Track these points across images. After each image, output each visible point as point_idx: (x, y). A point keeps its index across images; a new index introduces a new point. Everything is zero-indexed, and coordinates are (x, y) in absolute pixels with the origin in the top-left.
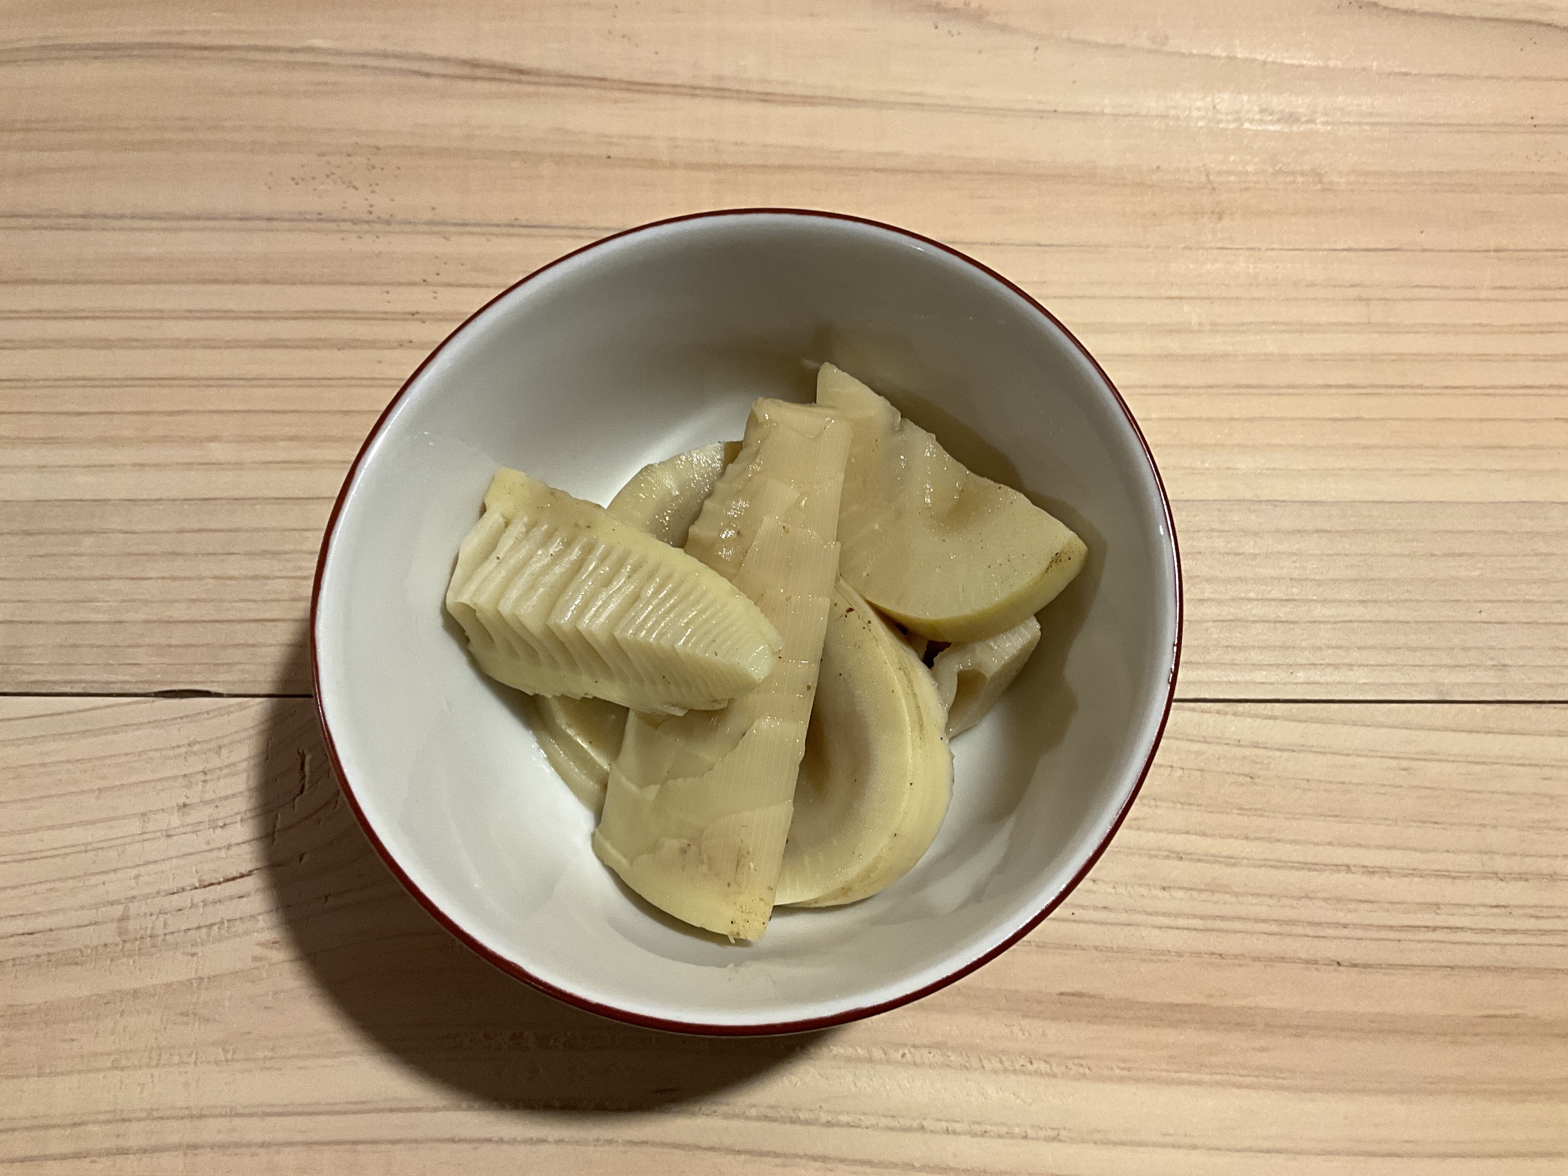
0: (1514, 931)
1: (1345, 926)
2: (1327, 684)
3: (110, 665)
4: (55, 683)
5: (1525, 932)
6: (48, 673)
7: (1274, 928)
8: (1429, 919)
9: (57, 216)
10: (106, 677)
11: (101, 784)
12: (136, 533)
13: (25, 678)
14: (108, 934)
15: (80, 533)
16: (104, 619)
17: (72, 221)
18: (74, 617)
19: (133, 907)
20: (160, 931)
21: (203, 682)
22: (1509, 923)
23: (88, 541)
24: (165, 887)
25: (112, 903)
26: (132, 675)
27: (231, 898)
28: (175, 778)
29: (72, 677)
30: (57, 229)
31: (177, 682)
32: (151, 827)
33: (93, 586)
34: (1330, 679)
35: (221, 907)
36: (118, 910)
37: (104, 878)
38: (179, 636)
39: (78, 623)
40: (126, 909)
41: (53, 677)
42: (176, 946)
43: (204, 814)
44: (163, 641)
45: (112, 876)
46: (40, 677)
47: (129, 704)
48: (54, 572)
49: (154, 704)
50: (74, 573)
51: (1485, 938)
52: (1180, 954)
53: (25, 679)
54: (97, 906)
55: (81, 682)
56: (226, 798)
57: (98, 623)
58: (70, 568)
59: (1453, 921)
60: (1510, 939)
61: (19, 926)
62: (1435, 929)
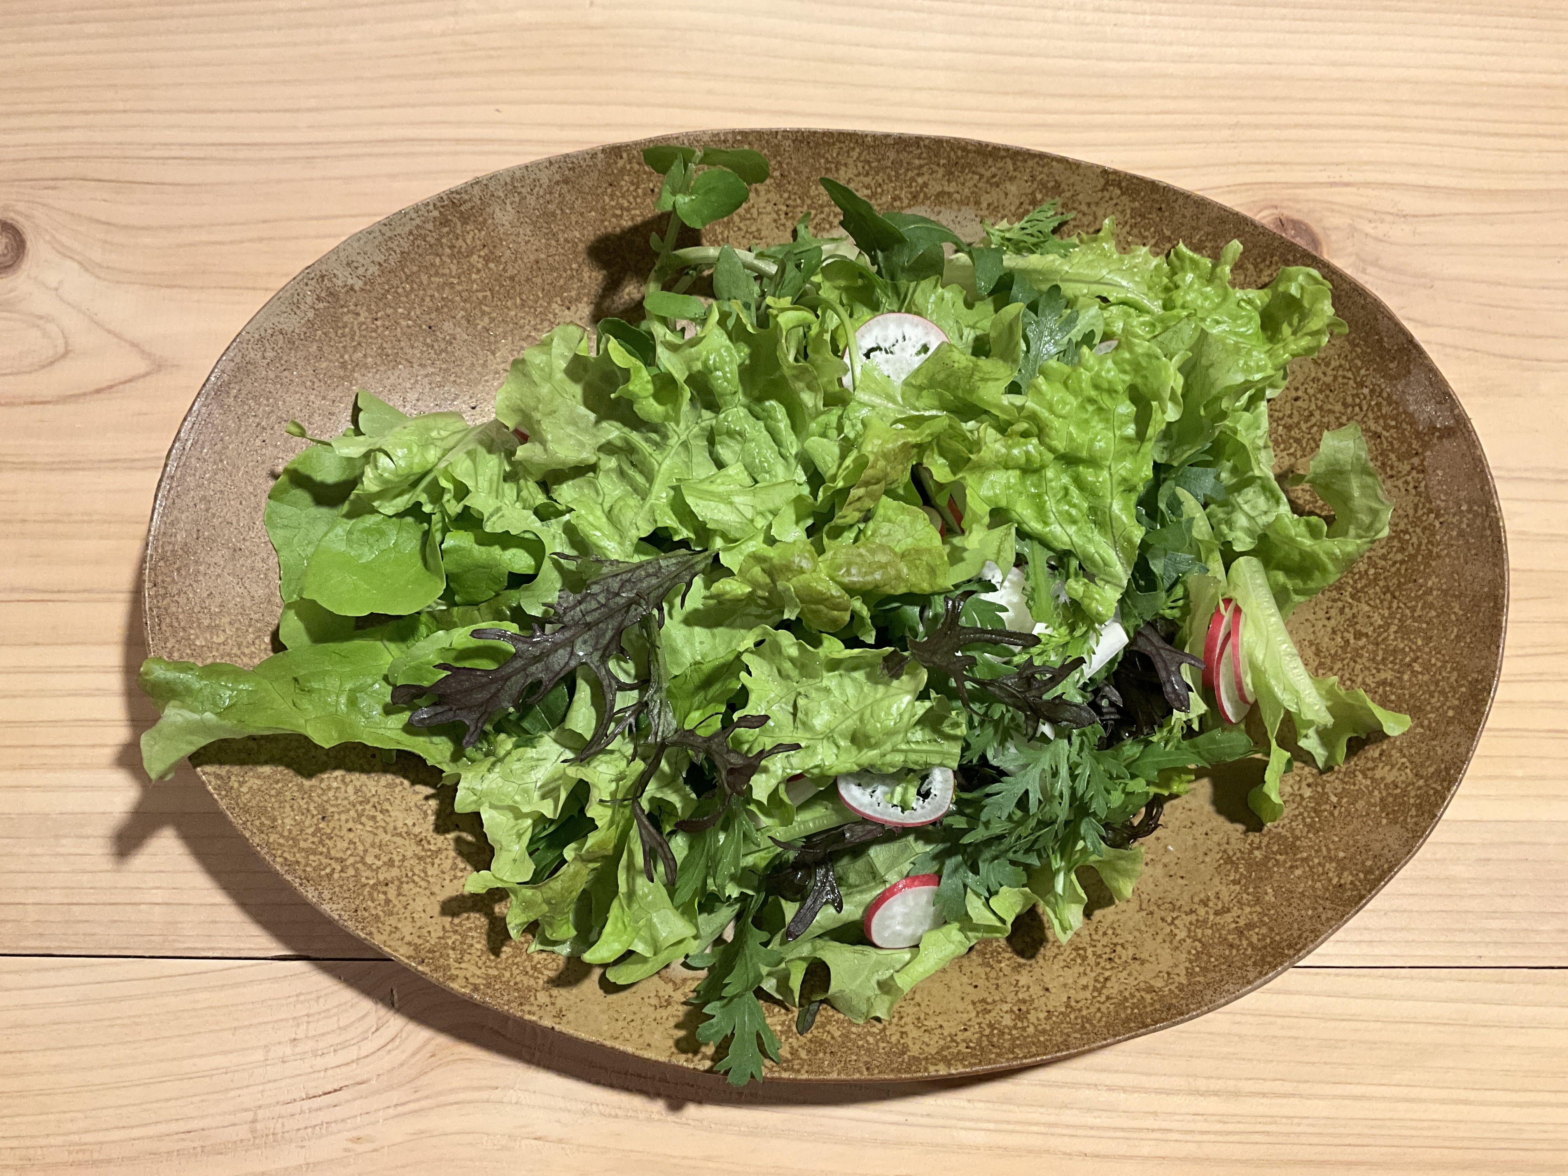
0: (1208, 1132)
1: (1092, 1128)
3: (240, 936)
4: (201, 949)
5: (1216, 1133)
6: (196, 941)
7: (1043, 1129)
8: (1150, 1123)
11: (236, 1024)
13: (179, 945)
14: (243, 1132)
19: (261, 1113)
20: (279, 1130)
21: (305, 950)
22: (1205, 1126)
24: (282, 1099)
25: (246, 1110)
27: (328, 1107)
28: (287, 1020)
29: (213, 945)
32: (271, 1055)
35: (320, 1113)
36: (250, 1116)
37: (239, 1092)
40: (255, 1114)
41: (199, 945)
42: (291, 1140)
43: (310, 1045)
45: (245, 1090)
46: (190, 945)
51: (1189, 1137)
52: (978, 1148)
54: (234, 1113)
55: (218, 949)
56: (323, 1034)
59: (1165, 1125)
60: (1206, 1137)
61: (182, 1126)
62: (1153, 1130)
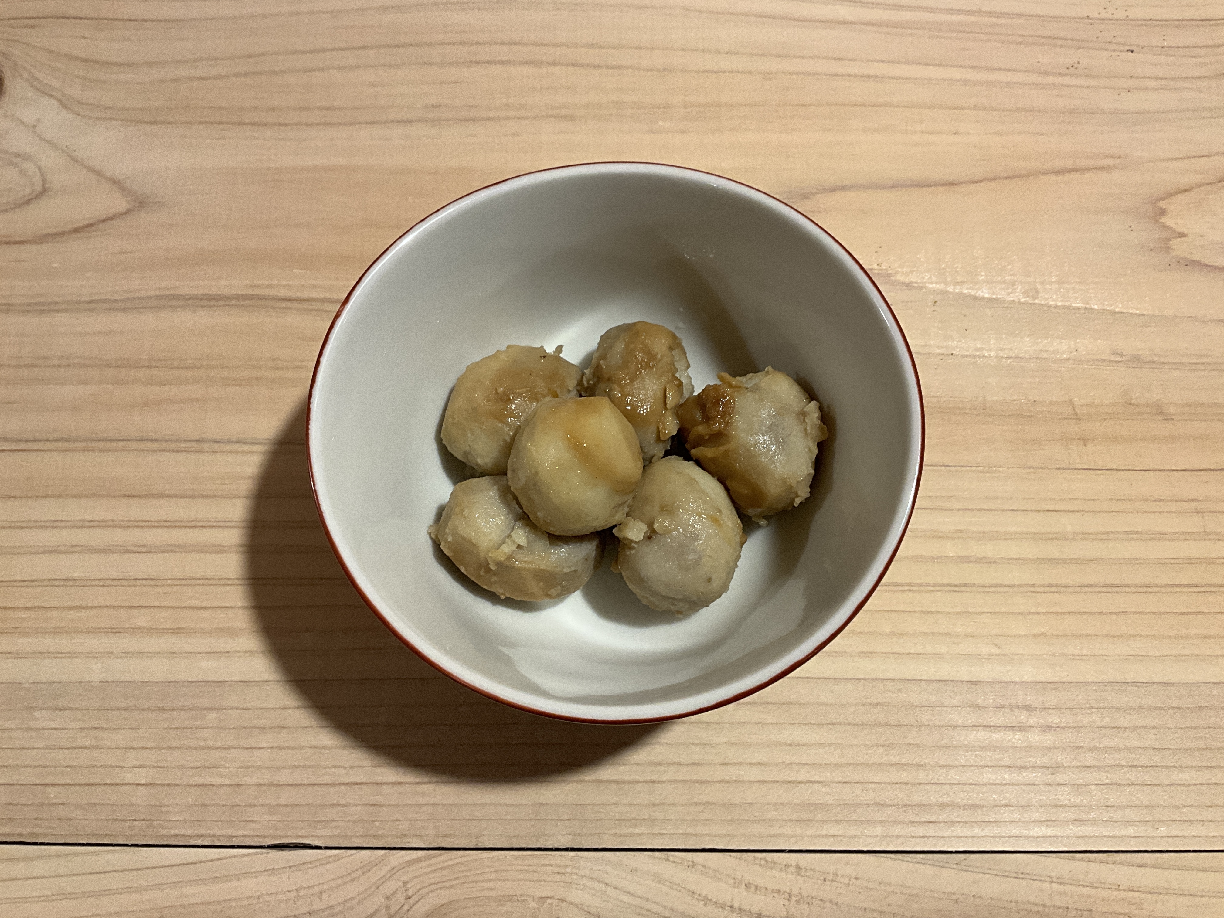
2: (1184, 837)
3: (233, 821)
4: (190, 836)
6: (183, 827)
9: (177, 441)
10: (229, 832)
12: (248, 709)
13: (165, 832)
15: (204, 709)
16: (226, 783)
17: (188, 445)
18: (202, 781)
21: (306, 837)
23: (212, 716)
26: (250, 830)
29: (202, 832)
30: (178, 451)
31: (286, 837)
33: (217, 754)
34: (1185, 833)
38: (286, 797)
39: (205, 785)
41: (187, 832)
44: (274, 802)
46: (177, 832)
47: (248, 855)
48: (185, 742)
49: (268, 855)
50: (202, 744)
53: (165, 834)
55: (209, 835)
57: (221, 786)
58: (198, 739)
